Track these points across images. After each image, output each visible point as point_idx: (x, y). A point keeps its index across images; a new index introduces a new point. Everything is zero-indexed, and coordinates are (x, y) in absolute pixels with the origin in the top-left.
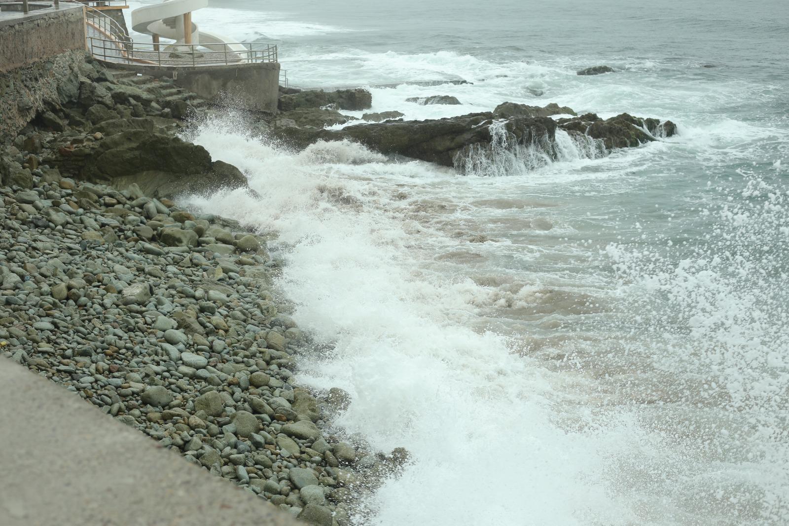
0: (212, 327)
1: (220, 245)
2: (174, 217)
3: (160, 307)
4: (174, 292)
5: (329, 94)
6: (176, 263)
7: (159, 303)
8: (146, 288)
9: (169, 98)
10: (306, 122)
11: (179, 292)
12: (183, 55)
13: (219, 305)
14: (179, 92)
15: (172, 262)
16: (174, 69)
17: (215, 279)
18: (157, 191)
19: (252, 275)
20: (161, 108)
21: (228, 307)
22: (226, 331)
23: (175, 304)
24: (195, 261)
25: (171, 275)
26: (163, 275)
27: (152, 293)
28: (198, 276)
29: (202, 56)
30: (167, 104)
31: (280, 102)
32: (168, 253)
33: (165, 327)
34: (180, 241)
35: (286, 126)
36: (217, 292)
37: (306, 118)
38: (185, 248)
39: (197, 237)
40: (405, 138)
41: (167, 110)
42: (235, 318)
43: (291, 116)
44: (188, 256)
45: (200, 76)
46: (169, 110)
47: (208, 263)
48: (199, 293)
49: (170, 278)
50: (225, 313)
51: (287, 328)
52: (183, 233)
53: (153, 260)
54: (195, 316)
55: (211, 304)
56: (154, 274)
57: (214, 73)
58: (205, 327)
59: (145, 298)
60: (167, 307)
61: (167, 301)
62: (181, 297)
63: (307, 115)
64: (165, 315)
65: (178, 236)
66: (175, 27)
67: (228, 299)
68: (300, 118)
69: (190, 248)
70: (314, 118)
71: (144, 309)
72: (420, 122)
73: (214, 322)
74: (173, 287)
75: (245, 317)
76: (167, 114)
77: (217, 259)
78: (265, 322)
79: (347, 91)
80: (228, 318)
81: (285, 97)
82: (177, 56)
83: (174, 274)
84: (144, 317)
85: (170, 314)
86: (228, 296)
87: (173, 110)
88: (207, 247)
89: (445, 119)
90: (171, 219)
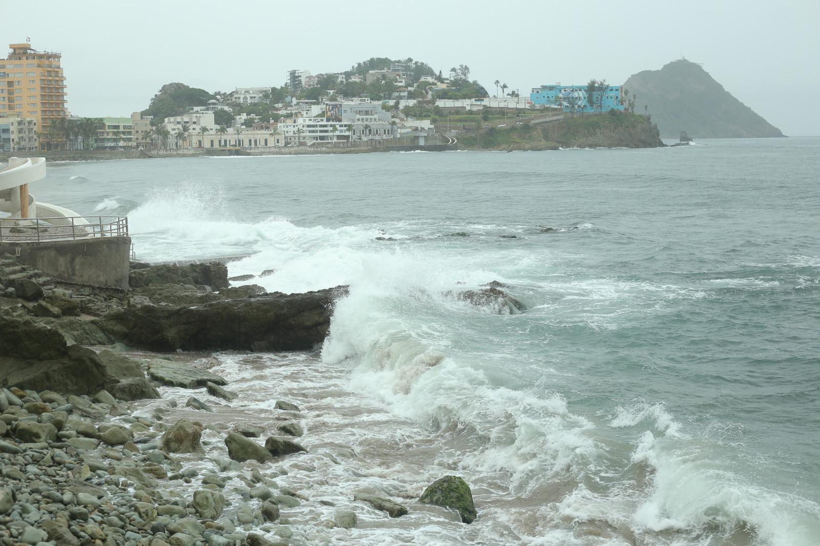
0: (87, 537)
1: (82, 438)
2: (27, 409)
3: (24, 515)
4: (39, 497)
5: (182, 268)
6: (36, 461)
7: (24, 510)
8: (8, 494)
9: (12, 277)
10: (161, 299)
11: (44, 497)
12: (25, 230)
13: (91, 510)
14: (23, 270)
15: (31, 461)
16: (17, 245)
17: (82, 479)
18: (6, 380)
19: (123, 473)
20: (4, 288)
21: (102, 511)
22: (104, 541)
23: (42, 511)
24: (57, 459)
25: (32, 476)
26: (24, 476)
27: (14, 498)
28: (62, 476)
29: (46, 231)
30: (11, 283)
31: (130, 278)
32: (25, 451)
33: (34, 540)
34: (37, 436)
35: (141, 303)
36: (88, 495)
37: (160, 294)
38: (44, 444)
39: (56, 431)
40: (272, 313)
41: (11, 289)
42: (111, 524)
43: (144, 292)
44: (49, 453)
45: (46, 252)
46: (13, 289)
47: (72, 460)
48: (67, 497)
49: (32, 479)
50: (99, 519)
51: (172, 532)
52: (41, 427)
53: (10, 460)
54: (67, 524)
55: (81, 509)
56: (13, 476)
57: (61, 249)
58: (79, 537)
59: (8, 506)
60: (34, 515)
61: (32, 508)
62: (48, 503)
63: (161, 292)
64: (32, 525)
65: (35, 430)
66: (10, 200)
67: (98, 502)
68: (154, 294)
69: (49, 444)
70: (169, 294)
71: (8, 519)
72: (285, 296)
73: (89, 531)
74: (37, 491)
75: (123, 523)
76: (11, 293)
77: (81, 456)
78: (146, 528)
79: (201, 265)
80: (104, 525)
81: (135, 272)
82: (19, 231)
83: (35, 475)
84: (8, 528)
85: (38, 524)
86: (100, 498)
87: (17, 290)
88: (68, 442)
89: (311, 292)
90: (24, 411)
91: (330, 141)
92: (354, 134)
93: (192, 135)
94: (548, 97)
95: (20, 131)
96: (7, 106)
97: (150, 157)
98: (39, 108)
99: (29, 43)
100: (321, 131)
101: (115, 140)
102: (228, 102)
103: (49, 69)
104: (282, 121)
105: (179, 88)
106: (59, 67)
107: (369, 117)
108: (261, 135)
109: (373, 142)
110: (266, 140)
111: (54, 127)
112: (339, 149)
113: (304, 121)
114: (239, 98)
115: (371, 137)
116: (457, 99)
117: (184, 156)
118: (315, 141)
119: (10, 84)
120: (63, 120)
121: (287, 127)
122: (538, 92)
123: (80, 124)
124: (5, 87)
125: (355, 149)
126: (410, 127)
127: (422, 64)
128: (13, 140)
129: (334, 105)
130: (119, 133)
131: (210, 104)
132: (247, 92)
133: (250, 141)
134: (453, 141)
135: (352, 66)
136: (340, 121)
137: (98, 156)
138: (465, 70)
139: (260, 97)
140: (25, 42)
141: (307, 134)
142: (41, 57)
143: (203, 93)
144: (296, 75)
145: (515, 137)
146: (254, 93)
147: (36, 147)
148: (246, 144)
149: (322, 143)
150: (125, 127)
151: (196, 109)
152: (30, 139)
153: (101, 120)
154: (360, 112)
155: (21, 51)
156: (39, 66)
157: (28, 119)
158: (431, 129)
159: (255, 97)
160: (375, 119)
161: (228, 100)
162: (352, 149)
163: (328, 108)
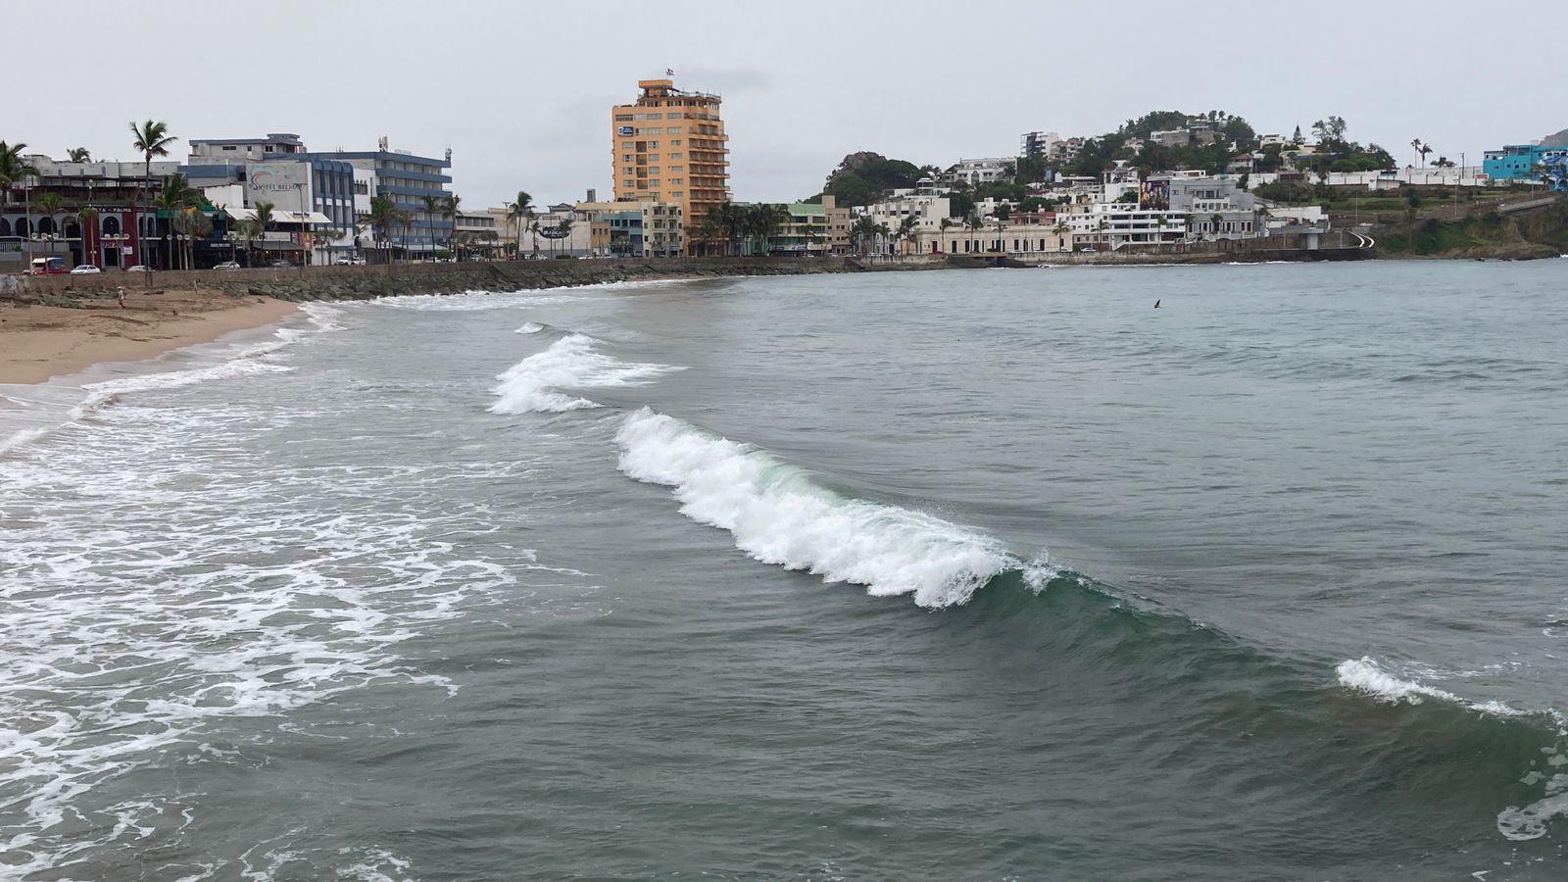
91: (1149, 242)
92: (1190, 231)
93: (922, 233)
94: (1517, 166)
95: (658, 224)
96: (635, 182)
97: (862, 269)
98: (686, 187)
99: (670, 78)
100: (1136, 226)
101: (800, 240)
102: (947, 181)
103: (704, 122)
104: (1065, 209)
105: (871, 160)
106: (717, 120)
107: (1215, 201)
108: (1033, 232)
109: (1229, 246)
110: (1042, 242)
111: (713, 218)
112: (1170, 256)
113: (1104, 208)
114: (965, 175)
115: (1219, 235)
116: (1349, 171)
117: (914, 268)
118: (1124, 242)
119: (641, 146)
120: (726, 206)
121: (1074, 219)
122: (1495, 158)
123: (753, 213)
124: (633, 152)
125: (1198, 255)
126: (1285, 219)
127: (1239, 119)
128: (646, 238)
129: (1156, 182)
130: (809, 227)
131: (920, 185)
132: (979, 165)
133: (1017, 242)
134: (1368, 242)
135: (1119, 125)
136: (1167, 208)
137: (781, 265)
138: (1339, 124)
139: (999, 174)
140: (664, 77)
141: (1113, 230)
142: (691, 102)
143: (907, 167)
144: (1038, 139)
145: (1473, 236)
146: (989, 167)
147: (681, 251)
148: (1010, 248)
149: (1137, 246)
150: (815, 219)
151: (898, 192)
152: (673, 236)
153: (783, 208)
154: (1198, 193)
155: (658, 92)
156: (687, 117)
157: (670, 204)
158: (1324, 221)
159: (991, 174)
160: (1225, 206)
161: (948, 178)
162: (1193, 256)
163: (1143, 187)
